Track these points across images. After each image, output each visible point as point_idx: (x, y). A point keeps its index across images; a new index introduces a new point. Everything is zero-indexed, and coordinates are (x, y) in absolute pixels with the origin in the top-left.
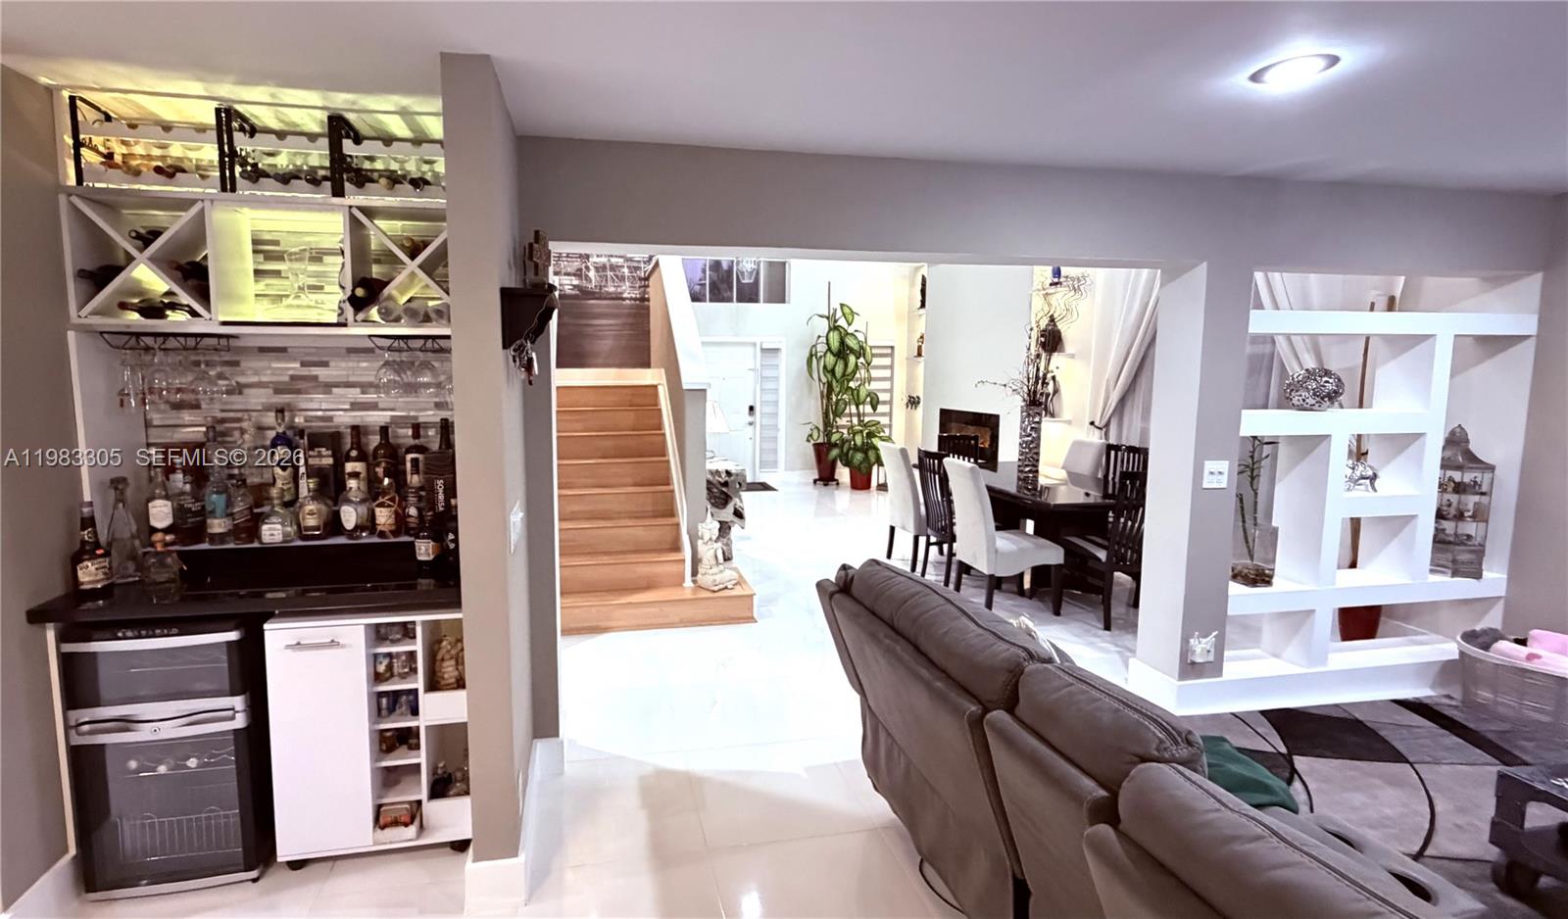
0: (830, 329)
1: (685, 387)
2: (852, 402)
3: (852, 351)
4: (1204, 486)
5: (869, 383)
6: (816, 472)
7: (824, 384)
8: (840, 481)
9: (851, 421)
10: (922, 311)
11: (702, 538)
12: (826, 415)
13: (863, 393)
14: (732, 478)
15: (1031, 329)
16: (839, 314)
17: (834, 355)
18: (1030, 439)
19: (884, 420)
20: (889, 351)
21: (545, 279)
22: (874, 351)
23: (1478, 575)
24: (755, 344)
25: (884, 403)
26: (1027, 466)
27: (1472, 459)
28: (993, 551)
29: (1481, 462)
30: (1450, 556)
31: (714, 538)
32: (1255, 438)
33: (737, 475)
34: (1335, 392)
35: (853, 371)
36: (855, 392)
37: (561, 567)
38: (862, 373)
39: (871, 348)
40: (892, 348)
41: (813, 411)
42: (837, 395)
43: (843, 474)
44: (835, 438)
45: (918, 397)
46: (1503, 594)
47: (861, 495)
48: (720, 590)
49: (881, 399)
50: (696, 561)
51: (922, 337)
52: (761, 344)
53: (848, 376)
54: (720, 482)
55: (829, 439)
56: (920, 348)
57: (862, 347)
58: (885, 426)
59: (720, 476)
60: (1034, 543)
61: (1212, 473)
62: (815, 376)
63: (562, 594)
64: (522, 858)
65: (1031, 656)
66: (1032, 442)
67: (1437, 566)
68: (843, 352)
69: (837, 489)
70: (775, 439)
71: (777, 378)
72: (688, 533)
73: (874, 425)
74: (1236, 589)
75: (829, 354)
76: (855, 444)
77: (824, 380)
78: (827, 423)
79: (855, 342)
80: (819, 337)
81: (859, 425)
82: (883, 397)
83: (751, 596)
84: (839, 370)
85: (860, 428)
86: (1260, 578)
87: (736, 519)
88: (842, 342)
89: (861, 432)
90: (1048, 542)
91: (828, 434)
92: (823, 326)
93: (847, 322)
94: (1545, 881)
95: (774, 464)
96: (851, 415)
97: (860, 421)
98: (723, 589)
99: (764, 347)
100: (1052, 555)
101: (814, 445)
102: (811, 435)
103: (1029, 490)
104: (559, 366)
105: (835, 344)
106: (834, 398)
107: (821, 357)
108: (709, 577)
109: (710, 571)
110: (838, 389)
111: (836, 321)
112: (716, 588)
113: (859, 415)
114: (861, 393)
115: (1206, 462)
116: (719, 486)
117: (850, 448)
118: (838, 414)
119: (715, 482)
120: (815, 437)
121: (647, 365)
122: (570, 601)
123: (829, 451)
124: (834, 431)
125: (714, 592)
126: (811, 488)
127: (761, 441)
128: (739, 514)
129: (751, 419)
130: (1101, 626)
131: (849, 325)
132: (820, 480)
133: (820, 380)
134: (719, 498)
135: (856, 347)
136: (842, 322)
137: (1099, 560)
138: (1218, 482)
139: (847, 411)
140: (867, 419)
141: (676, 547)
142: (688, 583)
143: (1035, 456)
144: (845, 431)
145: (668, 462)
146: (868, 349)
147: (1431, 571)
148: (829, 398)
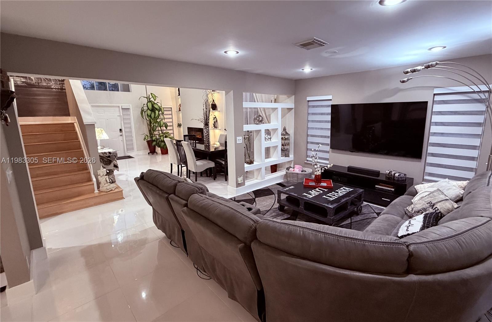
0: (148, 102)
1: (85, 124)
2: (159, 126)
3: (157, 109)
4: (237, 143)
5: (164, 120)
6: (149, 150)
7: (148, 120)
8: (158, 152)
9: (159, 132)
10: (179, 97)
11: (100, 175)
12: (150, 131)
13: (162, 123)
14: (112, 154)
15: (204, 104)
16: (151, 96)
17: (150, 111)
18: (206, 135)
19: (170, 132)
20: (170, 109)
21: (8, 89)
22: (164, 109)
23: (289, 157)
24: (119, 107)
25: (170, 126)
26: (206, 142)
27: (286, 133)
28: (196, 166)
29: (288, 134)
30: (284, 153)
31: (105, 174)
32: (248, 131)
33: (113, 153)
34: (262, 120)
35: (158, 116)
36: (159, 123)
37: (35, 195)
38: (161, 116)
39: (163, 108)
40: (171, 108)
41: (145, 130)
42: (153, 124)
43: (158, 150)
44: (154, 138)
45: (181, 124)
46: (293, 159)
47: (165, 156)
48: (109, 191)
49: (168, 125)
50: (98, 184)
51: (180, 105)
52: (122, 106)
53: (156, 118)
54: (107, 156)
55: (152, 139)
56: (180, 108)
57: (160, 108)
58: (171, 133)
59: (106, 154)
60: (207, 162)
61: (238, 140)
62: (145, 118)
63: (37, 205)
64: (32, 281)
65: (179, 182)
66: (207, 135)
67: (282, 155)
68: (153, 110)
69: (157, 155)
70: (132, 140)
71: (130, 119)
72: (94, 174)
73: (167, 133)
74: (246, 165)
75: (148, 110)
76: (161, 140)
77: (148, 119)
78: (151, 134)
79: (157, 106)
80: (144, 104)
81: (162, 134)
82: (168, 124)
83: (122, 191)
84: (153, 115)
85: (162, 135)
86: (251, 162)
87: (115, 168)
88: (153, 106)
89: (163, 136)
90: (211, 161)
91: (151, 137)
92: (145, 101)
93: (154, 99)
94: (286, 208)
95: (132, 149)
96: (159, 130)
97: (162, 132)
98: (111, 191)
99: (123, 108)
100: (212, 165)
101: (147, 141)
102: (145, 138)
103: (207, 148)
104: (19, 116)
105: (150, 107)
106: (152, 125)
107: (145, 111)
108: (104, 188)
109: (105, 186)
110: (153, 122)
111: (150, 99)
112: (108, 191)
113: (161, 130)
114: (161, 123)
115: (237, 137)
116: (106, 158)
117: (159, 141)
118: (154, 131)
119: (105, 157)
120: (147, 138)
121: (68, 115)
122: (41, 206)
123: (152, 142)
124: (154, 136)
125: (107, 192)
126: (147, 156)
127: (126, 141)
128: (116, 166)
129: (121, 134)
130: (225, 180)
131: (155, 100)
132: (150, 153)
133: (146, 119)
134: (107, 162)
135: (158, 108)
136: (152, 99)
137: (223, 164)
138: (240, 142)
139: (157, 129)
140: (164, 132)
141: (90, 180)
142: (96, 191)
143: (208, 139)
144: (158, 136)
145: (83, 151)
146: (162, 109)
147: (281, 157)
148: (150, 126)
